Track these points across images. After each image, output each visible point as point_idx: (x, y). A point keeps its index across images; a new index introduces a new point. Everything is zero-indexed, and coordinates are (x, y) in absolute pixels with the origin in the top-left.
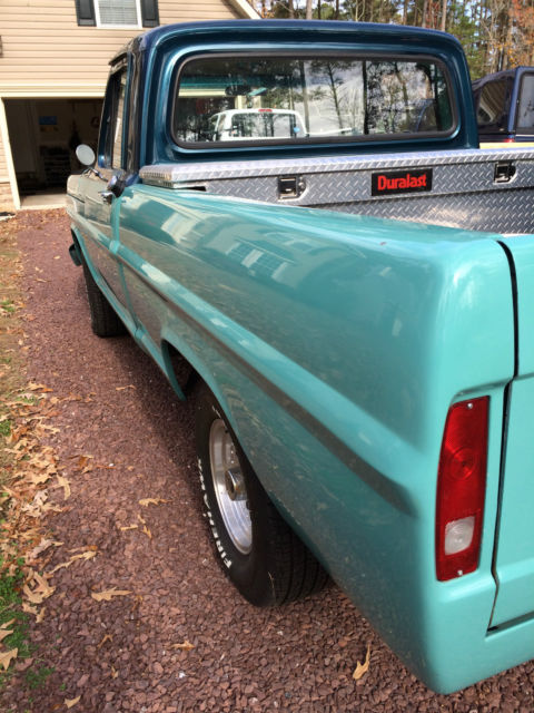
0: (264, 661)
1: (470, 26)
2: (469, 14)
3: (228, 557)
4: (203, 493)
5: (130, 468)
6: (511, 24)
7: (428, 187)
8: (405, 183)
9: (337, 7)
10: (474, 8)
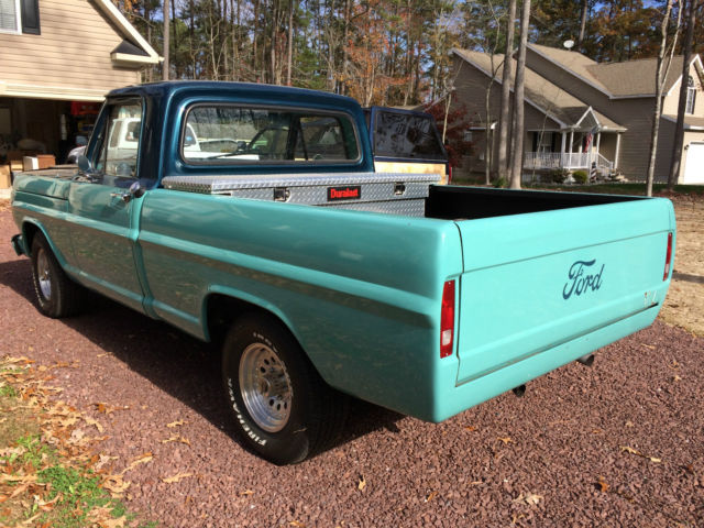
0: (302, 492)
1: (312, 56)
2: (310, 45)
3: (262, 439)
4: (233, 403)
5: (144, 407)
6: (345, 58)
7: (359, 197)
8: (347, 194)
9: (192, 25)
10: (314, 41)
